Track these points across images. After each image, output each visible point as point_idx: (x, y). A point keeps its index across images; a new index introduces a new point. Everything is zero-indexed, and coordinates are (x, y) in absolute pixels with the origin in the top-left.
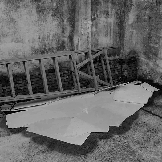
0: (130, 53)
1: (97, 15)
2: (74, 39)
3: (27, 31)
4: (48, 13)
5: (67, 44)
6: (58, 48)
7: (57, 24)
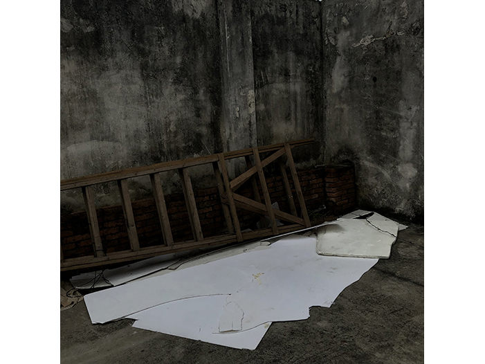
0: (340, 152)
1: (266, 77)
2: (222, 130)
3: (123, 117)
4: (165, 77)
5: (207, 139)
6: (187, 149)
7: (185, 99)
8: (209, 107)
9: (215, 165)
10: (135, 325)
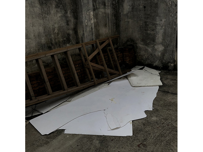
0: (128, 41)
1: (96, 6)
2: (79, 32)
3: (31, 25)
4: (51, 4)
5: (72, 36)
6: (64, 42)
7: (61, 16)
8: (72, 20)
9: (80, 49)
10: (66, 132)
